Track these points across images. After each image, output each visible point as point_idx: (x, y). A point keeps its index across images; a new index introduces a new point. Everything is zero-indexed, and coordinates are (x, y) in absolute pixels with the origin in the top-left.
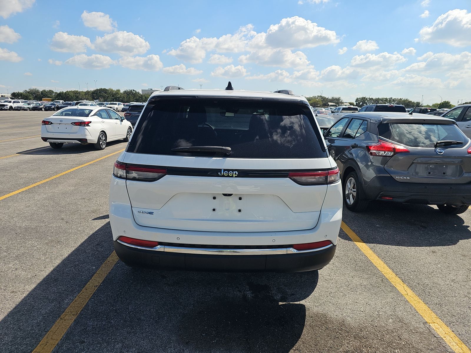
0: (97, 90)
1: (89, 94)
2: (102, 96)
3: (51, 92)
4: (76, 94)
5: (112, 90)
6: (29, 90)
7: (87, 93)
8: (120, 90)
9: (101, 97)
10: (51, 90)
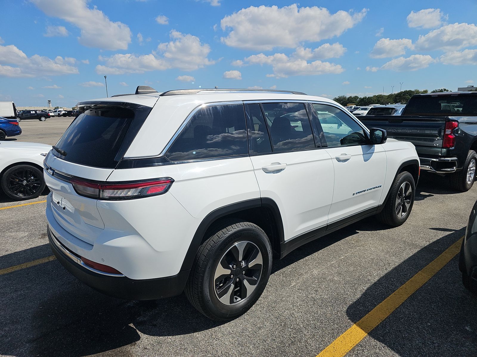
0: (401, 93)
1: (392, 97)
2: (405, 99)
3: (356, 97)
4: (379, 98)
5: (417, 92)
6: (338, 98)
7: (390, 96)
8: (428, 90)
9: (403, 100)
10: (356, 96)
